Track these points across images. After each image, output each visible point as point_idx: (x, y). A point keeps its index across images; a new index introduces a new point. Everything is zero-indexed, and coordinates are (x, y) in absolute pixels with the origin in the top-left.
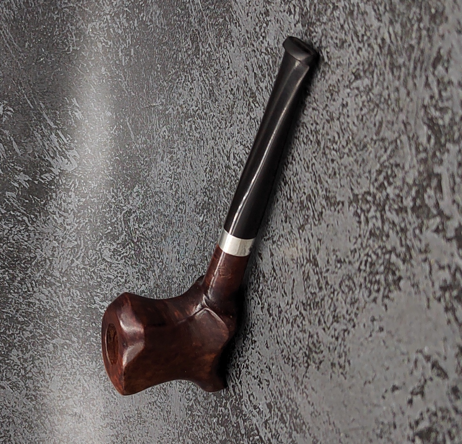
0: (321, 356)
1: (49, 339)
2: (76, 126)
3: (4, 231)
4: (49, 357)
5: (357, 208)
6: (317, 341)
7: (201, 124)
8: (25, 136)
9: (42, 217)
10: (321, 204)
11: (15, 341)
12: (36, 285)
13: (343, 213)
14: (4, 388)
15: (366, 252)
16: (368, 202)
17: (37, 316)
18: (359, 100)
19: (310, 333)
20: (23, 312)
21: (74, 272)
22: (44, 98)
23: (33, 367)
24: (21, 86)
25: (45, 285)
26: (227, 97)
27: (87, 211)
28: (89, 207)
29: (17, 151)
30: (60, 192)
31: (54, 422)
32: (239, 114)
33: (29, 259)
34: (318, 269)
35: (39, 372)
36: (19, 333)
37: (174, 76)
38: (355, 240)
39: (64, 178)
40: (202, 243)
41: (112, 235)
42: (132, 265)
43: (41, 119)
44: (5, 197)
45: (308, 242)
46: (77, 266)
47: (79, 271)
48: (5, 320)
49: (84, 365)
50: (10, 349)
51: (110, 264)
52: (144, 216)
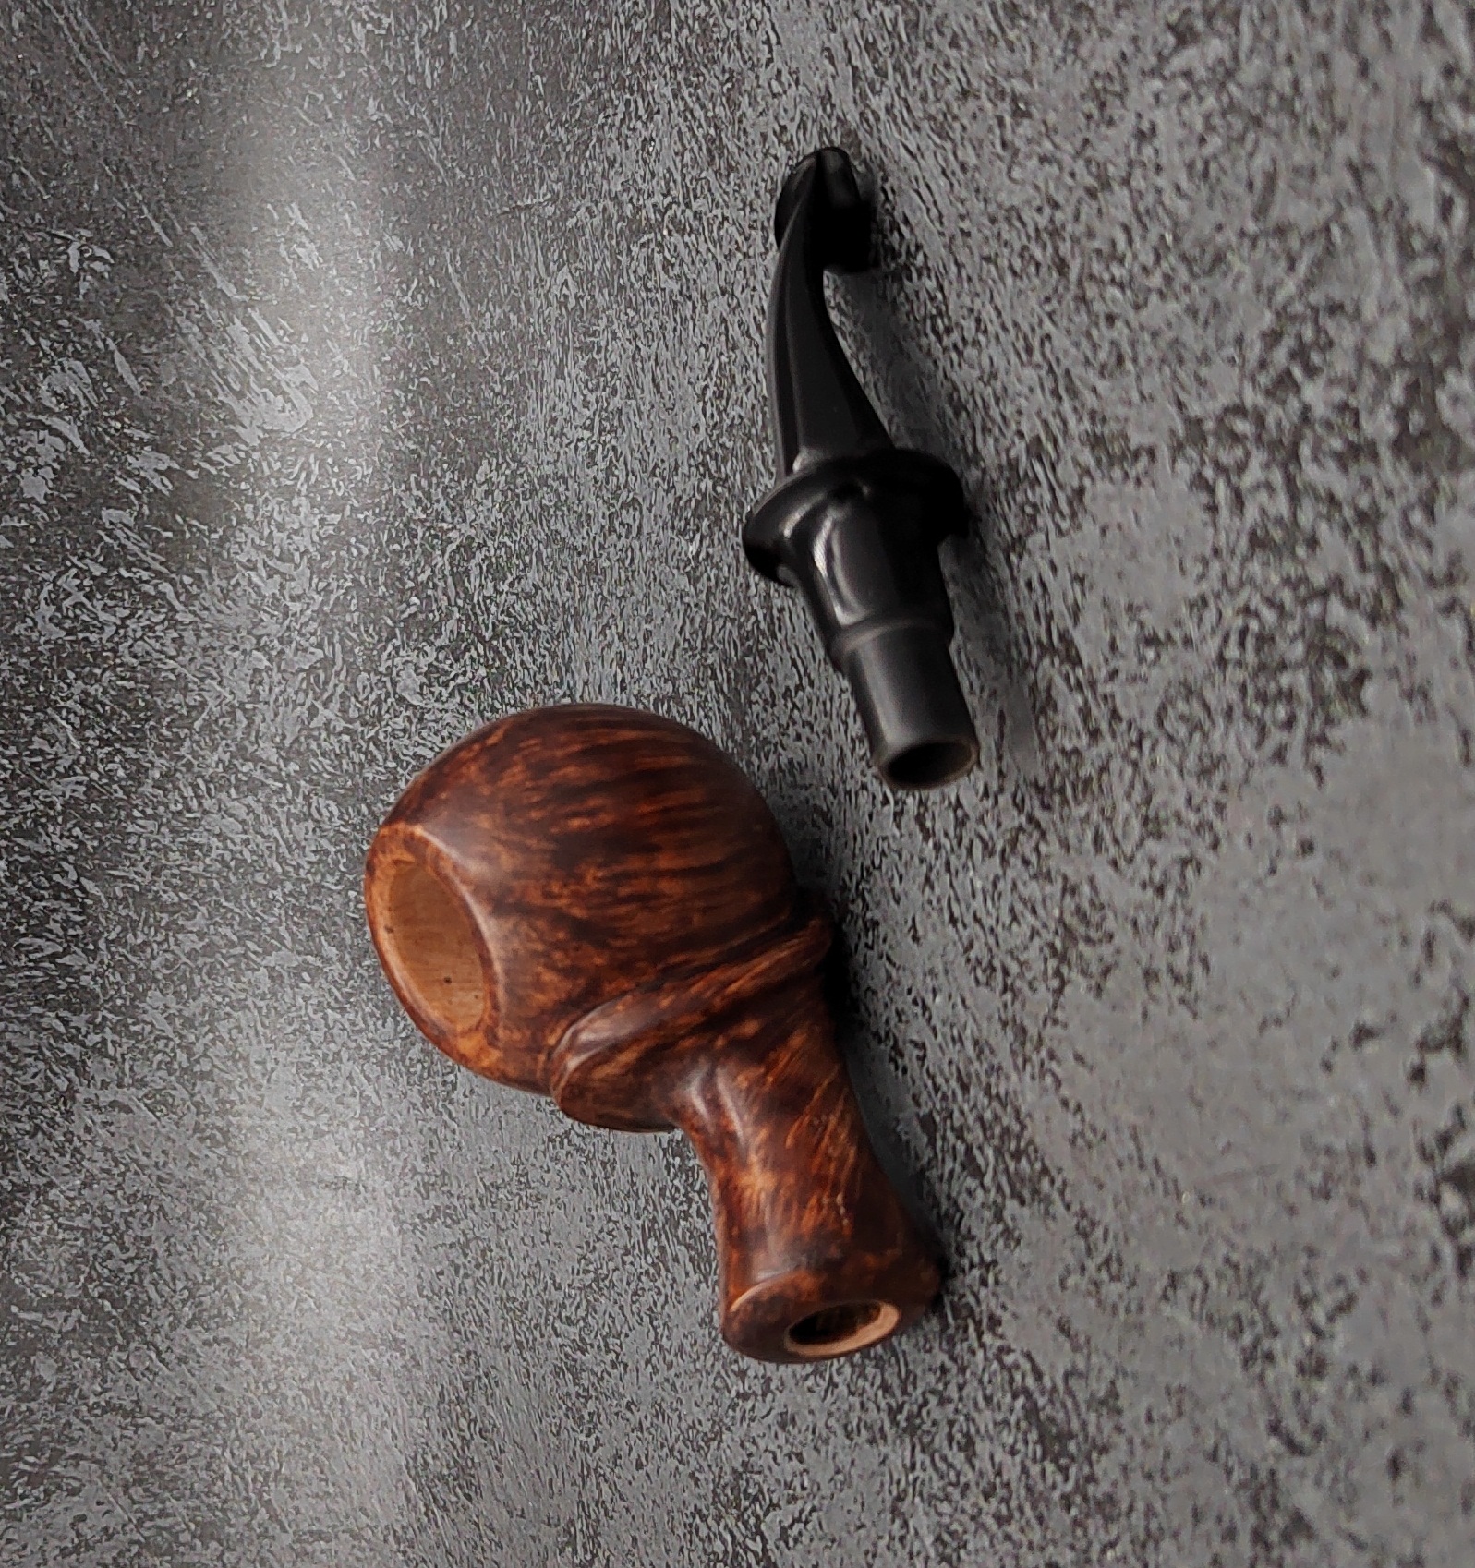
0: (1106, 951)
1: (255, 952)
2: (302, 291)
3: (102, 629)
4: (259, 1009)
5: (1203, 463)
6: (1092, 903)
7: (681, 247)
8: (151, 333)
9: (217, 581)
10: (1077, 464)
11: (155, 964)
12: (209, 790)
13: (1154, 484)
14: (128, 1110)
15: (1241, 600)
16: (1237, 438)
17: (216, 884)
18: (1194, 113)
19: (1065, 878)
20: (174, 876)
21: (319, 746)
22: (202, 212)
23: (213, 1042)
24: (132, 181)
25: (237, 788)
26: (766, 155)
27: (349, 551)
28: (353, 540)
29: (131, 381)
30: (266, 500)
31: (282, 1211)
33: (184, 711)
34: (1079, 672)
35: (232, 1058)
36: (166, 940)
37: (589, 107)
38: (1199, 568)
39: (276, 455)
40: (697, 625)
41: (421, 622)
42: (481, 712)
43: (196, 277)
44: (100, 526)
45: (1039, 590)
46: (327, 724)
47: (333, 739)
48: (120, 901)
49: (360, 1031)
50: (141, 988)
51: (420, 713)
52: (510, 556)
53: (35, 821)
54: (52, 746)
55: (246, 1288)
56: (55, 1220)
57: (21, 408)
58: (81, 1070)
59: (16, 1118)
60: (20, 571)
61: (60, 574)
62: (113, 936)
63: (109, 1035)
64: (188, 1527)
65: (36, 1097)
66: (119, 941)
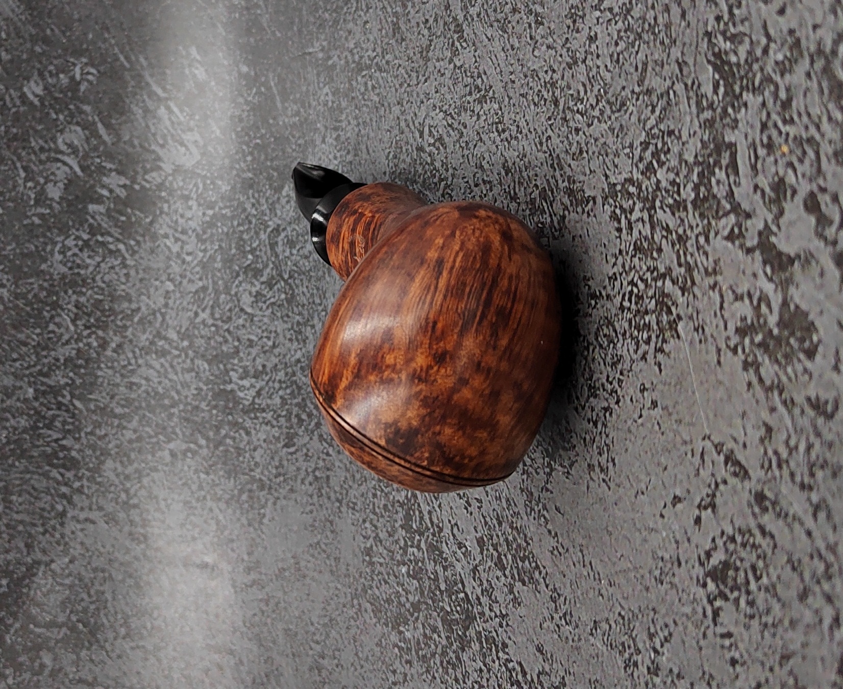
1: (164, 442)
2: (196, 92)
3: (87, 267)
4: (165, 472)
5: (616, 206)
7: (380, 79)
8: (117, 113)
9: (148, 244)
10: (562, 204)
11: (110, 446)
12: (141, 355)
13: (595, 216)
14: (93, 522)
16: (630, 195)
17: (144, 404)
18: (613, 29)
20: (122, 399)
21: (199, 332)
22: (145, 50)
23: (140, 488)
24: (109, 33)
25: (156, 353)
26: (419, 34)
27: (217, 230)
28: (219, 224)
29: (106, 137)
30: (175, 203)
31: (174, 579)
32: (438, 60)
33: (129, 312)
35: (150, 497)
36: (116, 433)
38: (614, 260)
39: (181, 178)
41: (252, 270)
42: (282, 317)
43: (141, 83)
44: (87, 213)
46: (203, 322)
47: (206, 329)
48: (94, 412)
49: (217, 485)
50: (102, 458)
51: (251, 317)
52: (298, 235)
53: (50, 368)
54: (59, 328)
56: (54, 580)
57: (49, 151)
58: (70, 502)
59: (34, 525)
60: (44, 236)
61: (66, 238)
62: (89, 430)
63: (85, 482)
65: (46, 514)
66: (92, 433)
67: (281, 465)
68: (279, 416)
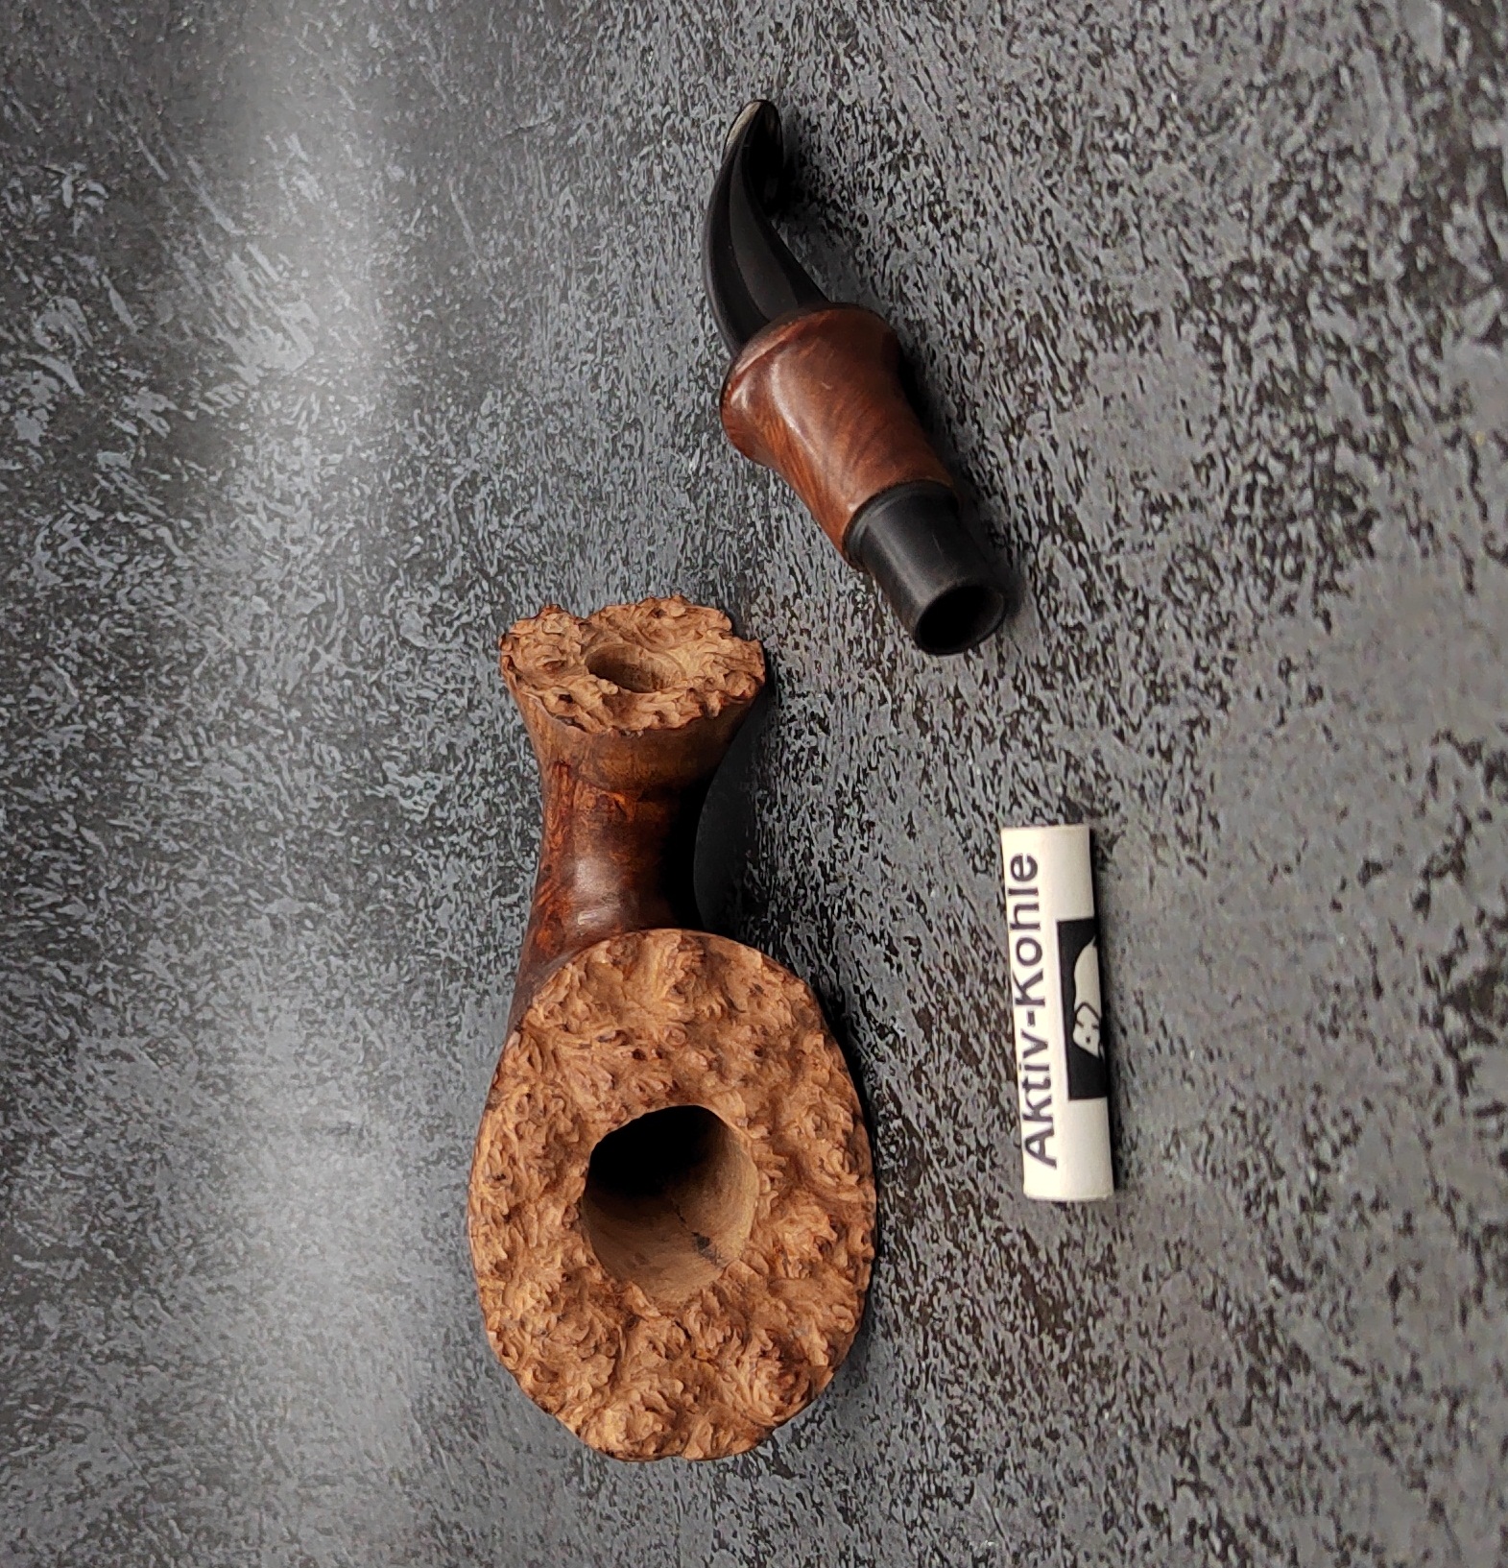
0: (1113, 821)
1: (257, 901)
2: (302, 225)
3: (99, 575)
4: (261, 957)
5: (1209, 322)
6: (1097, 775)
7: (680, 157)
8: (147, 269)
9: (216, 526)
10: (1079, 337)
11: (156, 913)
12: (209, 739)
13: (1158, 350)
14: (129, 1058)
15: (1248, 458)
16: (1244, 294)
17: (217, 833)
19: (1068, 756)
20: (174, 825)
21: (321, 691)
22: (198, 145)
23: (215, 990)
24: (126, 113)
25: (237, 735)
26: (762, 55)
27: (351, 492)
28: (355, 480)
29: (127, 320)
30: (266, 442)
31: (285, 1157)
32: (804, 101)
33: (183, 659)
34: (1082, 547)
35: (235, 1006)
36: (167, 888)
37: (588, 21)
38: (1206, 429)
39: (276, 394)
40: (698, 542)
41: (424, 563)
42: (485, 650)
43: (193, 211)
44: (96, 469)
45: (1040, 469)
46: (329, 670)
47: (335, 684)
48: (121, 850)
49: (363, 977)
50: (142, 937)
51: (424, 654)
52: (515, 488)
53: (34, 770)
54: (50, 694)
55: (251, 1236)
56: (58, 1169)
57: (16, 347)
58: (83, 1020)
59: (17, 1067)
60: (15, 515)
61: (56, 518)
62: (113, 885)
63: (110, 984)
64: (193, 1474)
65: (37, 1046)
66: (120, 891)
67: (490, 929)
68: (485, 837)
